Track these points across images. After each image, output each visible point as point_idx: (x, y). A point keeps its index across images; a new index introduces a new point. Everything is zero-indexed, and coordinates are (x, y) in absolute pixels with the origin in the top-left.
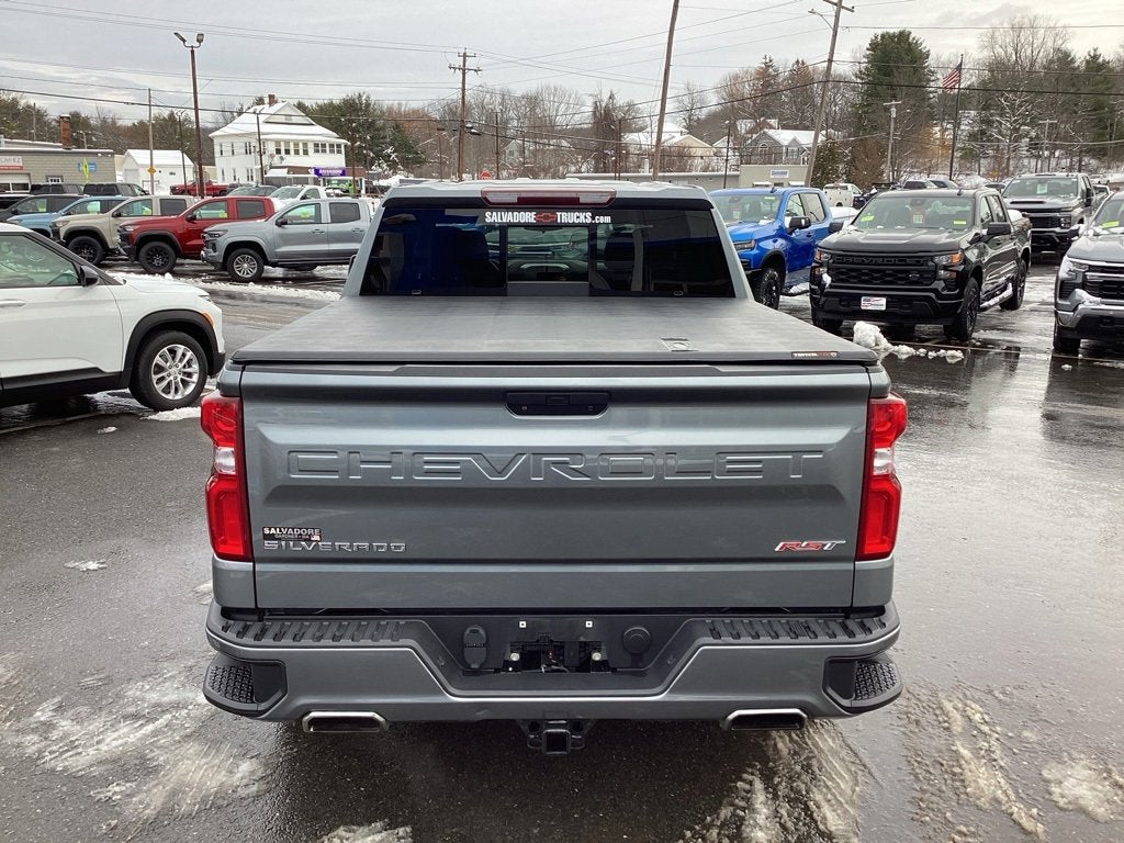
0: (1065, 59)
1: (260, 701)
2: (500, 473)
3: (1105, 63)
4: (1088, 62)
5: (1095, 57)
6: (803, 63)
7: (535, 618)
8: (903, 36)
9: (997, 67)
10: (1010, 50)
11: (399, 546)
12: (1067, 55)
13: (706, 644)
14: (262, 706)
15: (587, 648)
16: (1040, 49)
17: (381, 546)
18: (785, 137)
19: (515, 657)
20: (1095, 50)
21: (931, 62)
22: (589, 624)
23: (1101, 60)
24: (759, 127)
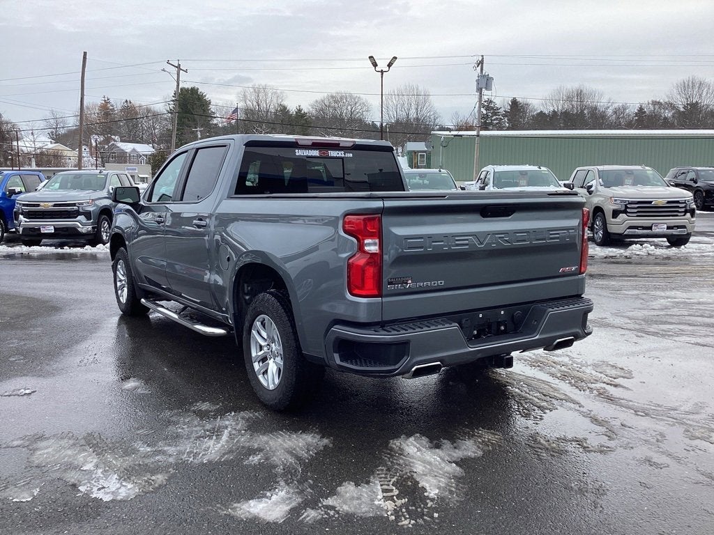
0: (284, 110)
1: (395, 365)
2: (481, 243)
3: (305, 114)
4: (296, 112)
5: (300, 110)
6: (130, 103)
7: (485, 312)
8: (194, 91)
9: (248, 111)
10: (255, 104)
11: (441, 283)
12: (285, 108)
13: (553, 311)
14: (396, 367)
15: (499, 324)
16: (270, 104)
17: (435, 284)
18: (128, 147)
19: (475, 332)
20: (299, 106)
21: (212, 108)
22: (502, 312)
23: (303, 112)
24: (107, 141)
